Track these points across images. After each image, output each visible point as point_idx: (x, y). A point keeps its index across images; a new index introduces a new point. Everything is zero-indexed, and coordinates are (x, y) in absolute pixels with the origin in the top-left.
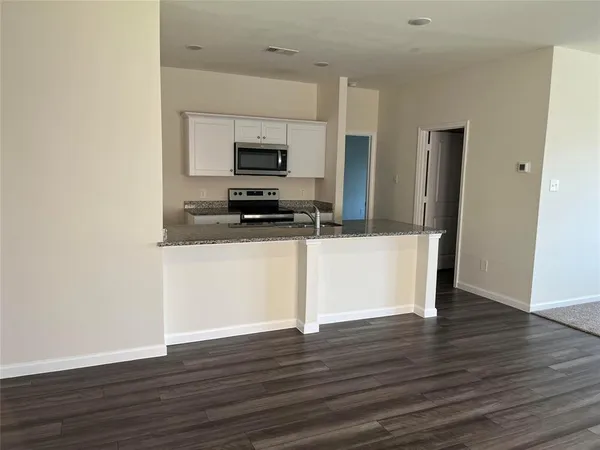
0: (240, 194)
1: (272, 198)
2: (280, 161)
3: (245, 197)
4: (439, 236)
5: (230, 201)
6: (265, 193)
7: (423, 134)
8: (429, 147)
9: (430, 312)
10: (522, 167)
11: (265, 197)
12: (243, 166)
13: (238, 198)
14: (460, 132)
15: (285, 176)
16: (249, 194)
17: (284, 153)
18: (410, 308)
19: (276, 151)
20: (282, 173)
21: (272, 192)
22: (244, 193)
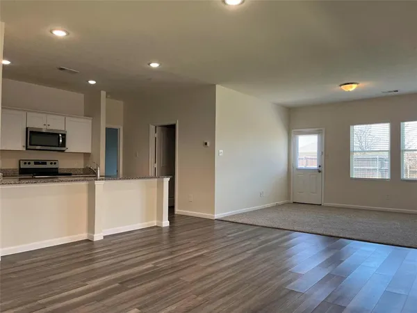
0: (29, 163)
1: (53, 166)
2: (61, 141)
3: (32, 166)
4: (168, 179)
5: (20, 169)
6: (48, 163)
7: (152, 128)
8: (156, 135)
9: (166, 223)
10: (206, 144)
11: (48, 166)
12: (33, 143)
13: (27, 166)
14: (173, 127)
15: (63, 151)
16: (36, 163)
17: (64, 135)
18: (154, 223)
19: (58, 134)
20: (63, 149)
21: (53, 162)
22: (32, 163)
